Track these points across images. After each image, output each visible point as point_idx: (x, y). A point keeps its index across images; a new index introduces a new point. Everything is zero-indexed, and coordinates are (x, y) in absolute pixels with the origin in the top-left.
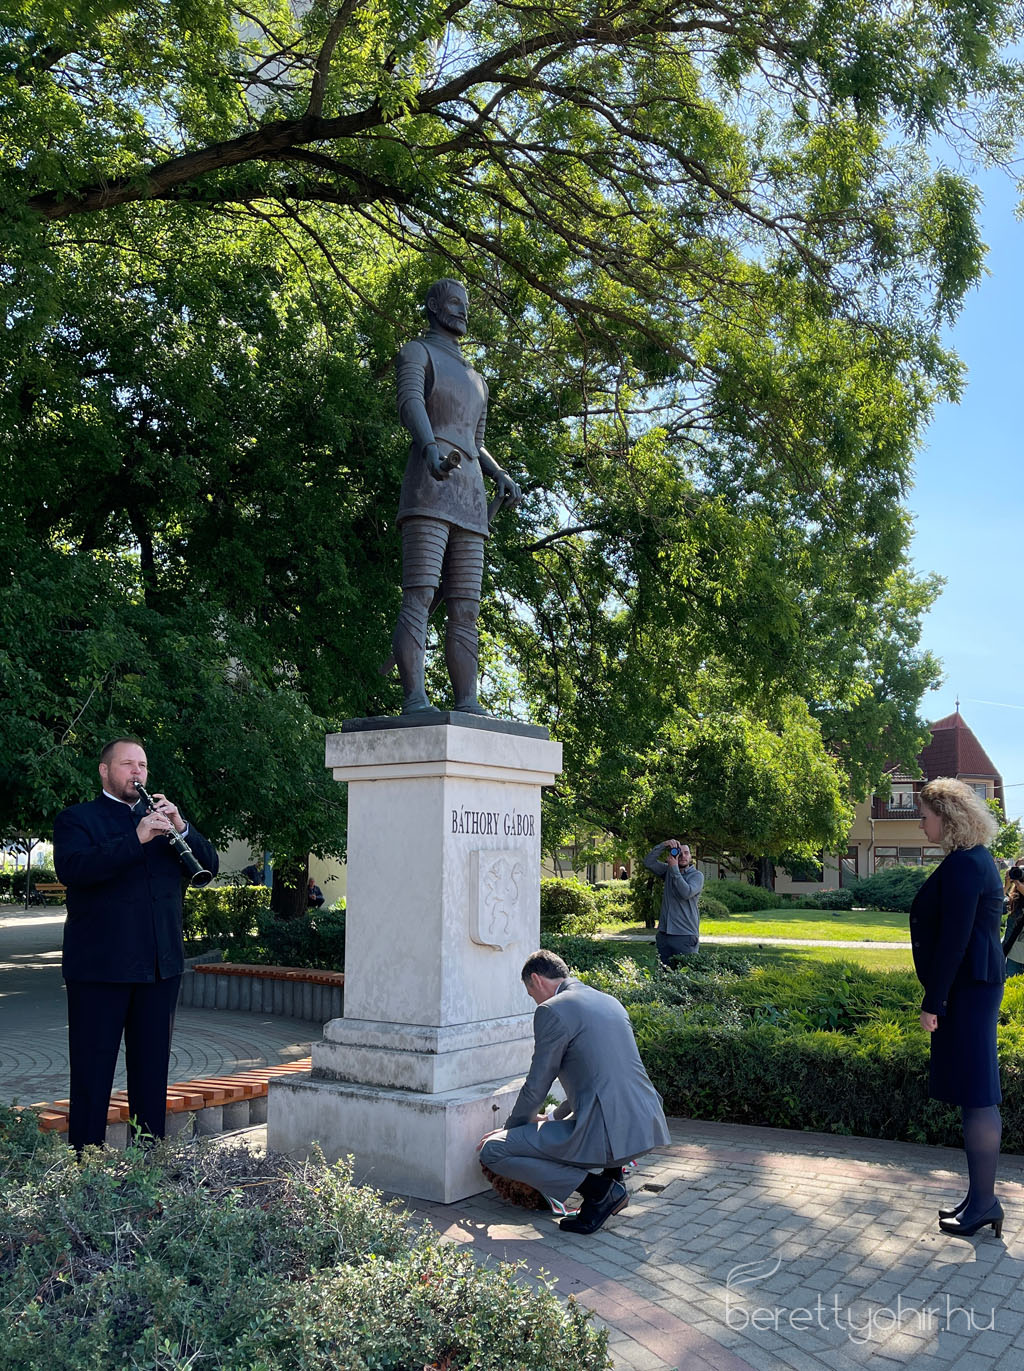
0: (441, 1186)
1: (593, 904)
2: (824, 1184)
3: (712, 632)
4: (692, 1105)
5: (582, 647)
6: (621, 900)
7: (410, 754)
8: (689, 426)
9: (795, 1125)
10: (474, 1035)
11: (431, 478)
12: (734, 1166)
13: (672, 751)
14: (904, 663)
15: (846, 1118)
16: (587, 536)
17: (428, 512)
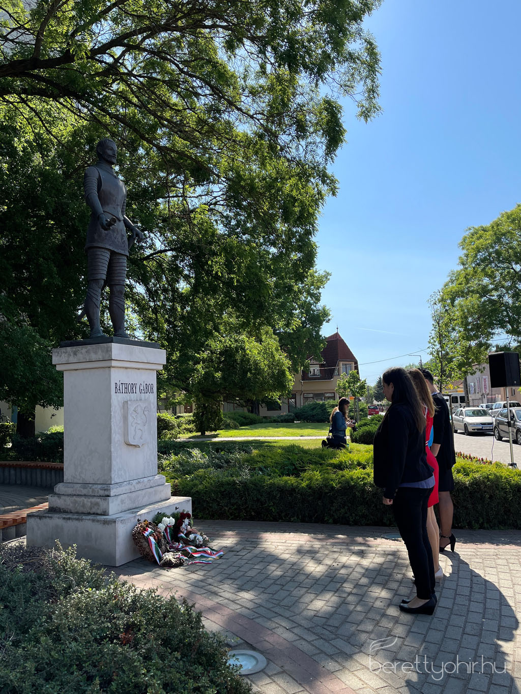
0: (114, 558)
1: (176, 425)
2: (290, 545)
3: (228, 297)
4: (228, 514)
5: (169, 305)
6: (189, 422)
7: (93, 357)
8: (215, 204)
9: (275, 520)
10: (128, 487)
11: (101, 229)
12: (250, 539)
13: (212, 352)
14: (314, 311)
15: (298, 515)
16: (169, 253)
17: (100, 245)
